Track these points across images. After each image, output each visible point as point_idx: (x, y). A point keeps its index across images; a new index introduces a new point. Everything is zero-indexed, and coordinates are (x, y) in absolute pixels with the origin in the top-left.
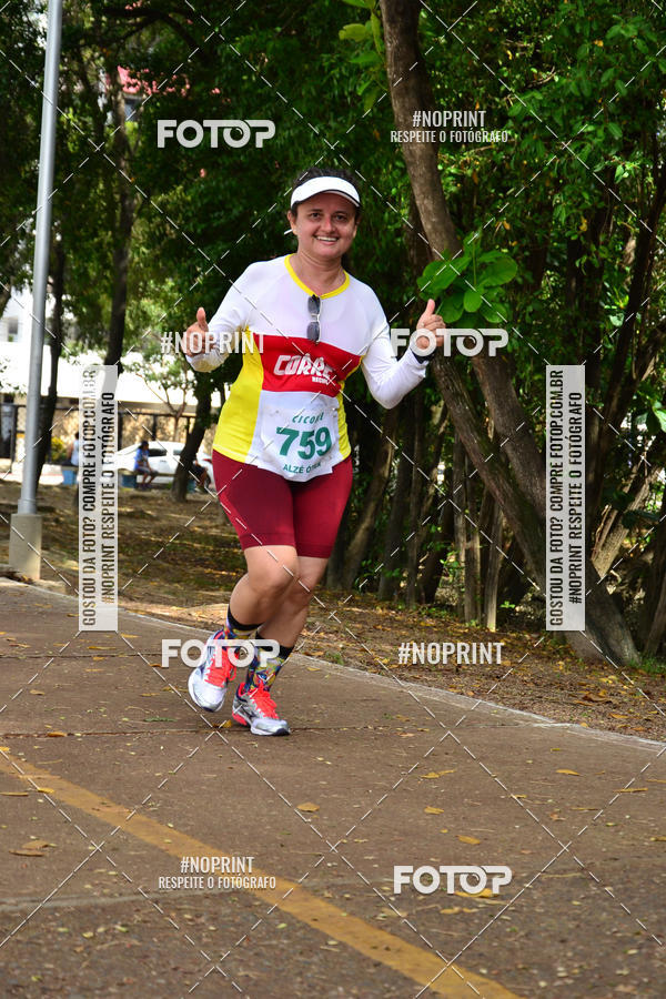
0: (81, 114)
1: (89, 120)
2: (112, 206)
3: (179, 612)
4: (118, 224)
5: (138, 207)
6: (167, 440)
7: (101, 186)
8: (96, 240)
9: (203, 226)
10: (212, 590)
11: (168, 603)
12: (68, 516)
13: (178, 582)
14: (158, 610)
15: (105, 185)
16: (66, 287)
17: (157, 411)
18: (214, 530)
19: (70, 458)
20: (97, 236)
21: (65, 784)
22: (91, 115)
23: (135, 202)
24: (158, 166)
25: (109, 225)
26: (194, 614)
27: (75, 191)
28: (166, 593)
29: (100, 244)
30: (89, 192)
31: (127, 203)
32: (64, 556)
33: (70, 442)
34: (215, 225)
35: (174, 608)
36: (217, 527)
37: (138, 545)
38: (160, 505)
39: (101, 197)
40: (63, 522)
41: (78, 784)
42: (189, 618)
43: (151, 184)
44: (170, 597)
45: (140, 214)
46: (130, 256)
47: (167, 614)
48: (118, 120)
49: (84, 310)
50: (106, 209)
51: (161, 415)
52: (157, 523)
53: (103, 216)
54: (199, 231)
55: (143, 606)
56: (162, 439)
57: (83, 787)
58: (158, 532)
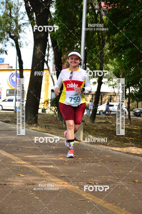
0: (91, 15)
1: (93, 16)
2: (100, 39)
3: (120, 149)
4: (101, 44)
5: (106, 39)
6: (114, 102)
7: (96, 34)
8: (95, 48)
9: (125, 44)
10: (128, 143)
11: (117, 147)
12: (88, 123)
13: (119, 141)
14: (114, 149)
15: (98, 34)
16: (87, 61)
17: (112, 94)
18: (127, 126)
19: (88, 107)
20: (95, 47)
21: (94, 197)
22: (94, 15)
23: (106, 38)
24: (112, 28)
25: (99, 44)
26: (124, 150)
27: (90, 36)
28: (116, 144)
29: (96, 49)
30: (93, 36)
31: (104, 38)
32: (88, 134)
33: (88, 103)
34: (128, 44)
35: (119, 148)
36: (128, 126)
37: (107, 131)
38: (112, 120)
39: (96, 37)
40: (87, 125)
41: (98, 197)
42: (122, 151)
43: (110, 33)
44: (117, 145)
45: (107, 41)
46: (104, 52)
47: (117, 150)
48: (101, 16)
49: (92, 67)
50: (98, 40)
51: (112, 95)
52: (112, 125)
53: (97, 42)
54: (124, 45)
55: (110, 148)
56: (113, 102)
57: (99, 198)
58: (112, 127)
